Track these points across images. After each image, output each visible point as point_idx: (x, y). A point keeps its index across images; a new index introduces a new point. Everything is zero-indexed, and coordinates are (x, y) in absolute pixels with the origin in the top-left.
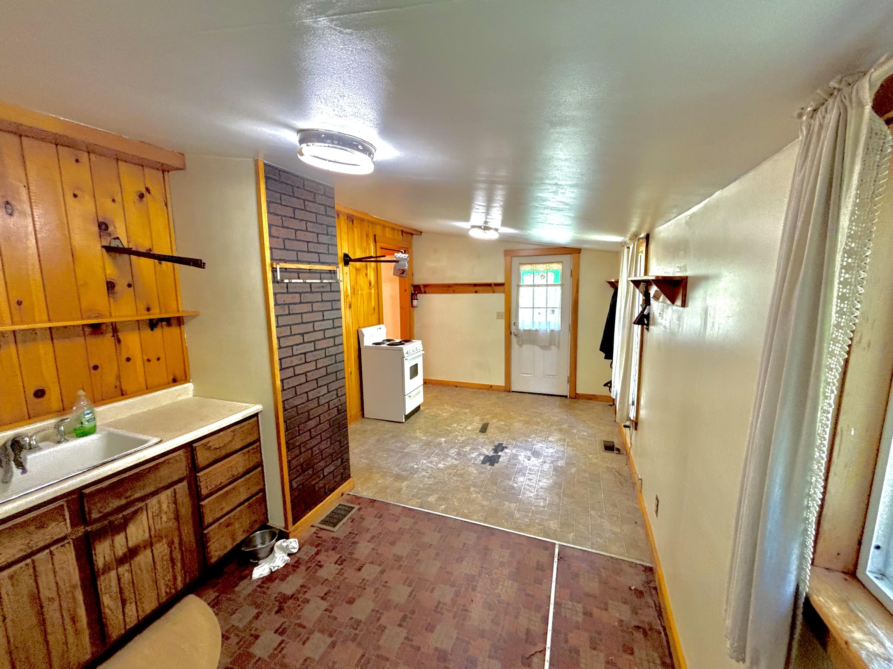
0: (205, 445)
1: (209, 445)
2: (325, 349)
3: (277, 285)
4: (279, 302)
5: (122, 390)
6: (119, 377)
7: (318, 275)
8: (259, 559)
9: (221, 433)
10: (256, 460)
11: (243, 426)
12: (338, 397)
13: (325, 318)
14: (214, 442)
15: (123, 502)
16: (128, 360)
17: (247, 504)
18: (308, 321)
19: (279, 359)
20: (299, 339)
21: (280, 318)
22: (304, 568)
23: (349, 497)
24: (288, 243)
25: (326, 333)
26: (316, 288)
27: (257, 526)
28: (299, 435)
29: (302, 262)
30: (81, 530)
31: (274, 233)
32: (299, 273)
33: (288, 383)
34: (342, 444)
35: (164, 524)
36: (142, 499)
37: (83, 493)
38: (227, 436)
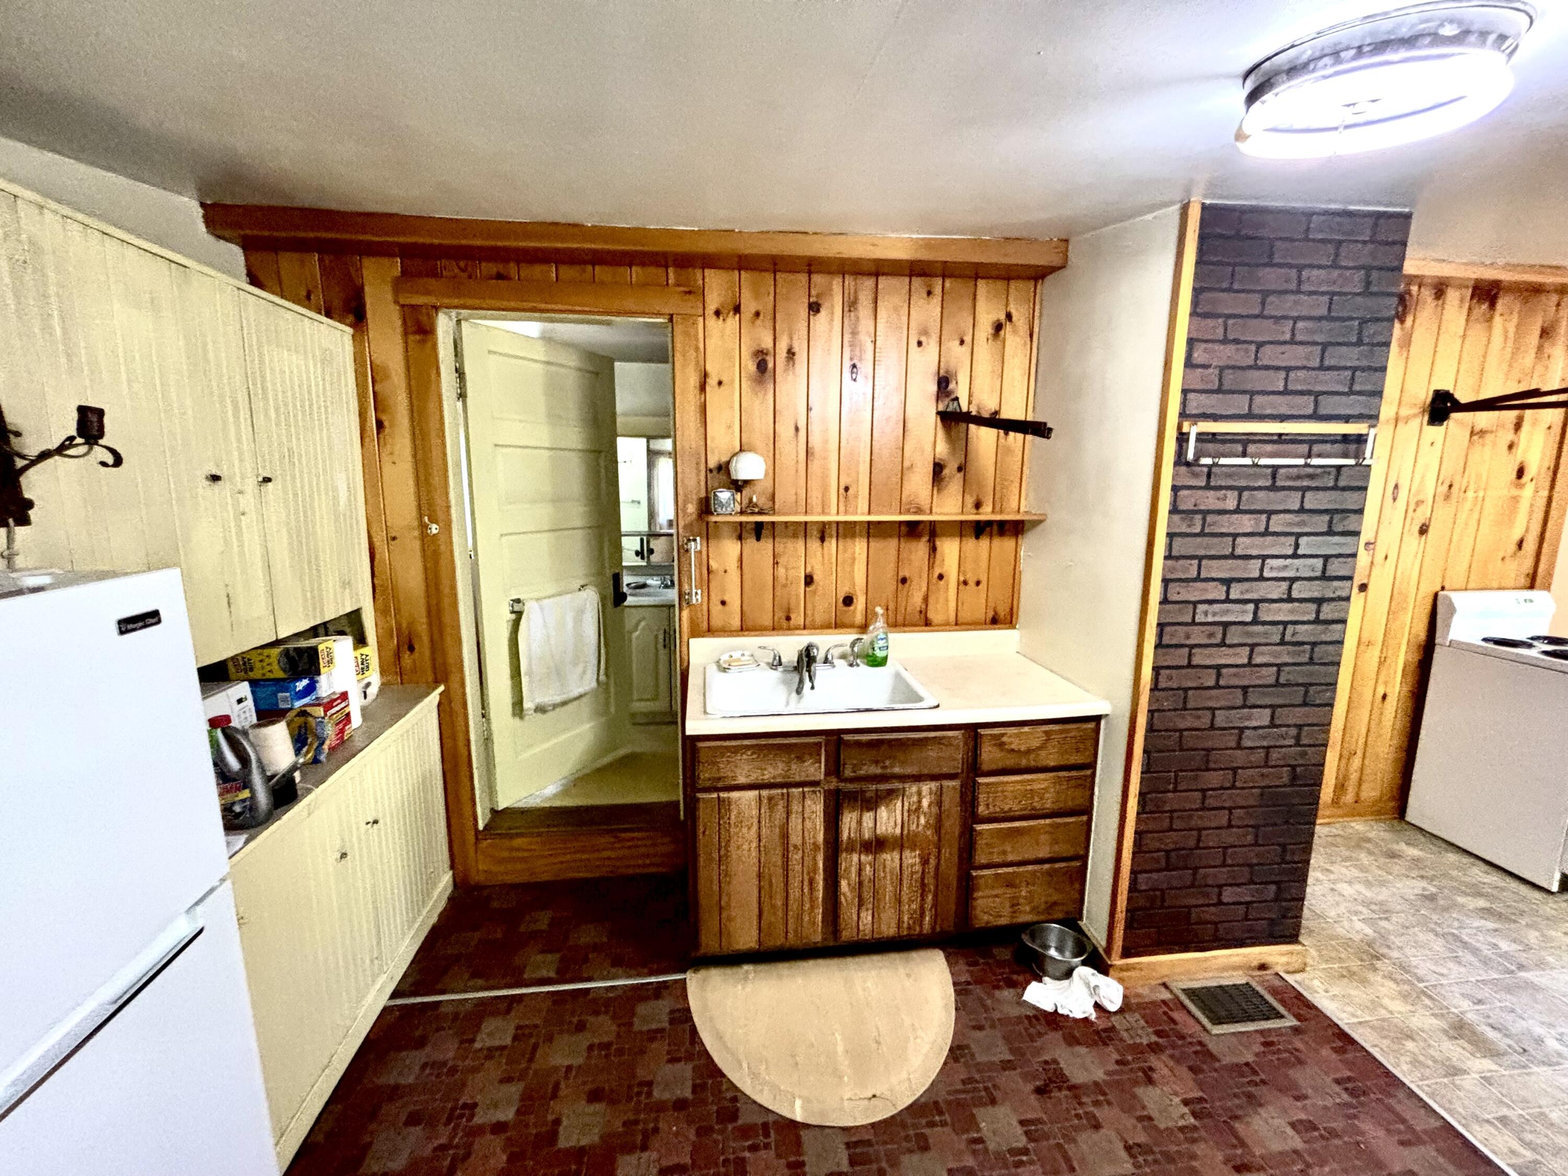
0: (994, 737)
1: (1005, 739)
2: (1285, 624)
3: (1183, 469)
4: (1182, 507)
5: (926, 618)
6: (926, 599)
7: (1304, 448)
8: (1046, 973)
9: (1026, 729)
10: (1079, 801)
11: (1067, 731)
12: (1298, 744)
13: (1300, 552)
14: (1011, 736)
15: (879, 771)
16: (941, 577)
17: (1047, 866)
18: (1249, 552)
19: (1159, 625)
20: (1218, 592)
21: (1177, 542)
22: (1116, 1056)
23: (1277, 983)
24: (1230, 379)
25: (1294, 586)
26: (1289, 478)
27: (1060, 916)
28: (1175, 790)
29: (1262, 418)
30: (833, 784)
31: (1199, 356)
32: (1245, 442)
33: (1170, 678)
34: (1288, 858)
35: (921, 828)
36: (903, 778)
37: (842, 739)
38: (1035, 738)
